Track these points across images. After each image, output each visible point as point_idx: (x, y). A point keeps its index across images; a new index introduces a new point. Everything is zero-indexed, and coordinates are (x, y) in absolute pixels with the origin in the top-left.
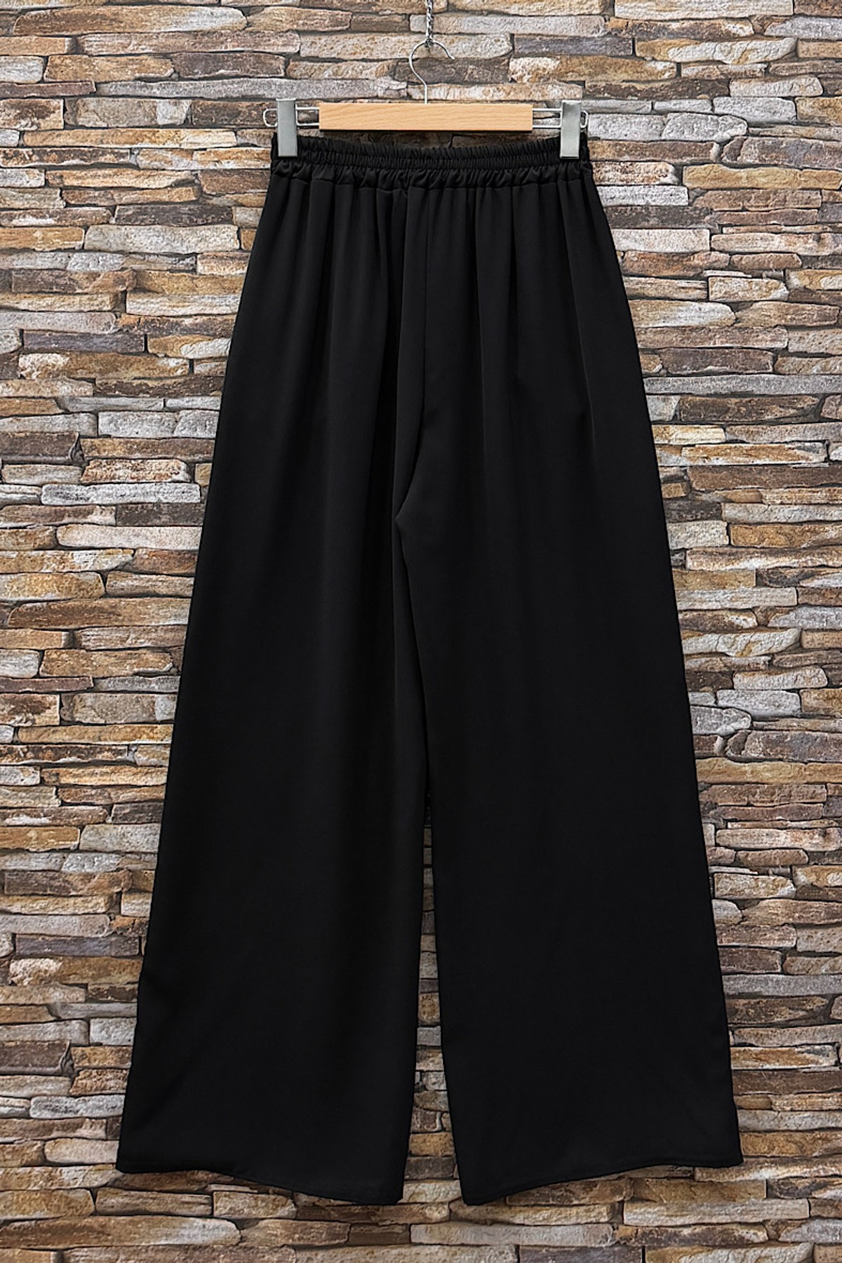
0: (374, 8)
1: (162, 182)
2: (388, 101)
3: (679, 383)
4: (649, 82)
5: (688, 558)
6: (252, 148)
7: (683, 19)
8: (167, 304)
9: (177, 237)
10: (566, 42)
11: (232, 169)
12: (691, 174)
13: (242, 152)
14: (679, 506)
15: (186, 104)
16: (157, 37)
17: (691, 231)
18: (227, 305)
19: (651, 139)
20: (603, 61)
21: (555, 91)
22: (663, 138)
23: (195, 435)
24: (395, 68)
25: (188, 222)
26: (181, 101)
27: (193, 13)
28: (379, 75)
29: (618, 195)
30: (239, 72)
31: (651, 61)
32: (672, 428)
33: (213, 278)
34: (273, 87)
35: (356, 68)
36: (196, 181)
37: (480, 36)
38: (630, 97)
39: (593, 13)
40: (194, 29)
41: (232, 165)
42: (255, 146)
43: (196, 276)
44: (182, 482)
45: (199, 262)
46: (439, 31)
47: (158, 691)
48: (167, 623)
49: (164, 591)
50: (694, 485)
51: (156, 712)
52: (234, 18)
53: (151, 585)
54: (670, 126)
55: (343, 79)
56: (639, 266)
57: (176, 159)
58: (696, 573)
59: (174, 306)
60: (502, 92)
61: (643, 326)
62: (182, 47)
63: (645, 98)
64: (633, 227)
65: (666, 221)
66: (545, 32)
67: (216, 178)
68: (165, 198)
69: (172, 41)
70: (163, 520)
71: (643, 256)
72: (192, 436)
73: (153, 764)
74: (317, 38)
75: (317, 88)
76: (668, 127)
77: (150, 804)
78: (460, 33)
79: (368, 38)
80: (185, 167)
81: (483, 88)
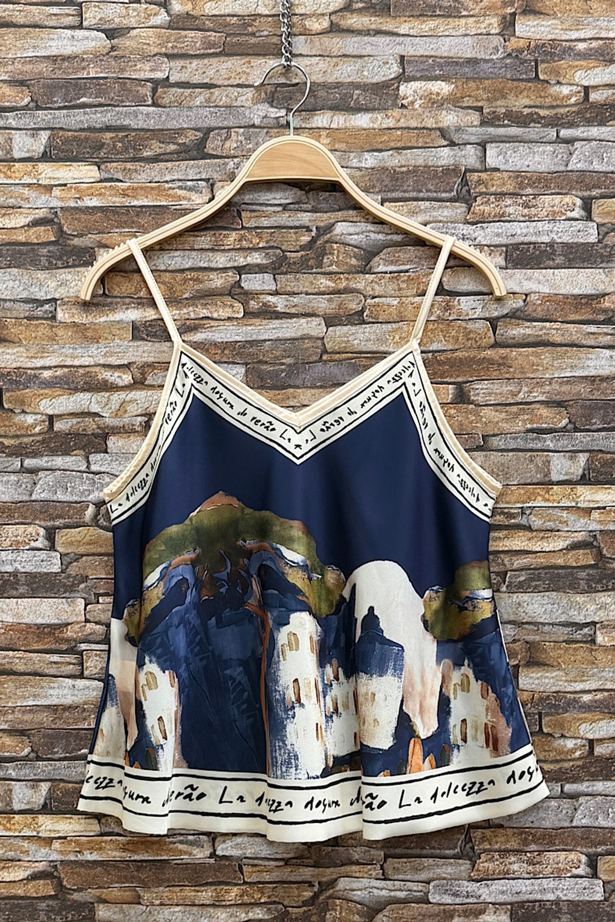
0: (250, 29)
1: (19, 221)
2: (265, 130)
3: (588, 439)
4: (553, 107)
5: (598, 633)
6: (117, 183)
7: (590, 39)
8: (24, 355)
9: (35, 281)
10: (461, 65)
11: (94, 208)
12: (600, 208)
13: (106, 187)
14: (588, 575)
15: (44, 136)
16: (13, 63)
17: (601, 270)
18: (90, 356)
19: (555, 170)
20: (502, 85)
21: (448, 118)
22: (569, 168)
23: (55, 498)
24: (273, 93)
25: (47, 265)
26: (38, 132)
27: (51, 36)
28: (256, 101)
29: (519, 232)
30: (102, 100)
31: (555, 84)
32: (580, 489)
33: (74, 326)
34: (140, 116)
35: (230, 95)
36: (56, 220)
37: (366, 58)
38: (532, 125)
39: (493, 31)
40: (53, 54)
41: (94, 202)
42: (121, 181)
43: (55, 324)
44: (40, 549)
45: (58, 309)
46: (321, 53)
47: (15, 777)
48: (25, 704)
49: (21, 668)
50: (605, 552)
51: (14, 801)
52: (95, 41)
53: (8, 663)
54: (577, 155)
55: (216, 106)
56: (543, 310)
57: (34, 195)
58: (606, 649)
59: (32, 357)
60: (390, 121)
61: (547, 376)
62: (40, 73)
63: (550, 125)
64: (536, 267)
65: (573, 259)
66: (438, 54)
67: (77, 216)
68: (22, 238)
69: (28, 67)
70: (20, 591)
71: (548, 298)
72: (53, 499)
73: (9, 858)
74: (188, 62)
75: (188, 117)
76: (574, 156)
77: (7, 901)
78: (345, 56)
79: (243, 61)
80: (42, 204)
81: (370, 115)
